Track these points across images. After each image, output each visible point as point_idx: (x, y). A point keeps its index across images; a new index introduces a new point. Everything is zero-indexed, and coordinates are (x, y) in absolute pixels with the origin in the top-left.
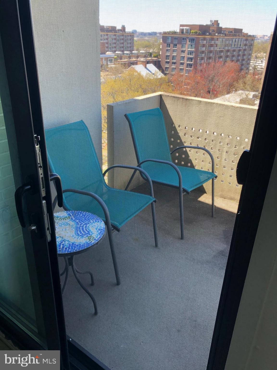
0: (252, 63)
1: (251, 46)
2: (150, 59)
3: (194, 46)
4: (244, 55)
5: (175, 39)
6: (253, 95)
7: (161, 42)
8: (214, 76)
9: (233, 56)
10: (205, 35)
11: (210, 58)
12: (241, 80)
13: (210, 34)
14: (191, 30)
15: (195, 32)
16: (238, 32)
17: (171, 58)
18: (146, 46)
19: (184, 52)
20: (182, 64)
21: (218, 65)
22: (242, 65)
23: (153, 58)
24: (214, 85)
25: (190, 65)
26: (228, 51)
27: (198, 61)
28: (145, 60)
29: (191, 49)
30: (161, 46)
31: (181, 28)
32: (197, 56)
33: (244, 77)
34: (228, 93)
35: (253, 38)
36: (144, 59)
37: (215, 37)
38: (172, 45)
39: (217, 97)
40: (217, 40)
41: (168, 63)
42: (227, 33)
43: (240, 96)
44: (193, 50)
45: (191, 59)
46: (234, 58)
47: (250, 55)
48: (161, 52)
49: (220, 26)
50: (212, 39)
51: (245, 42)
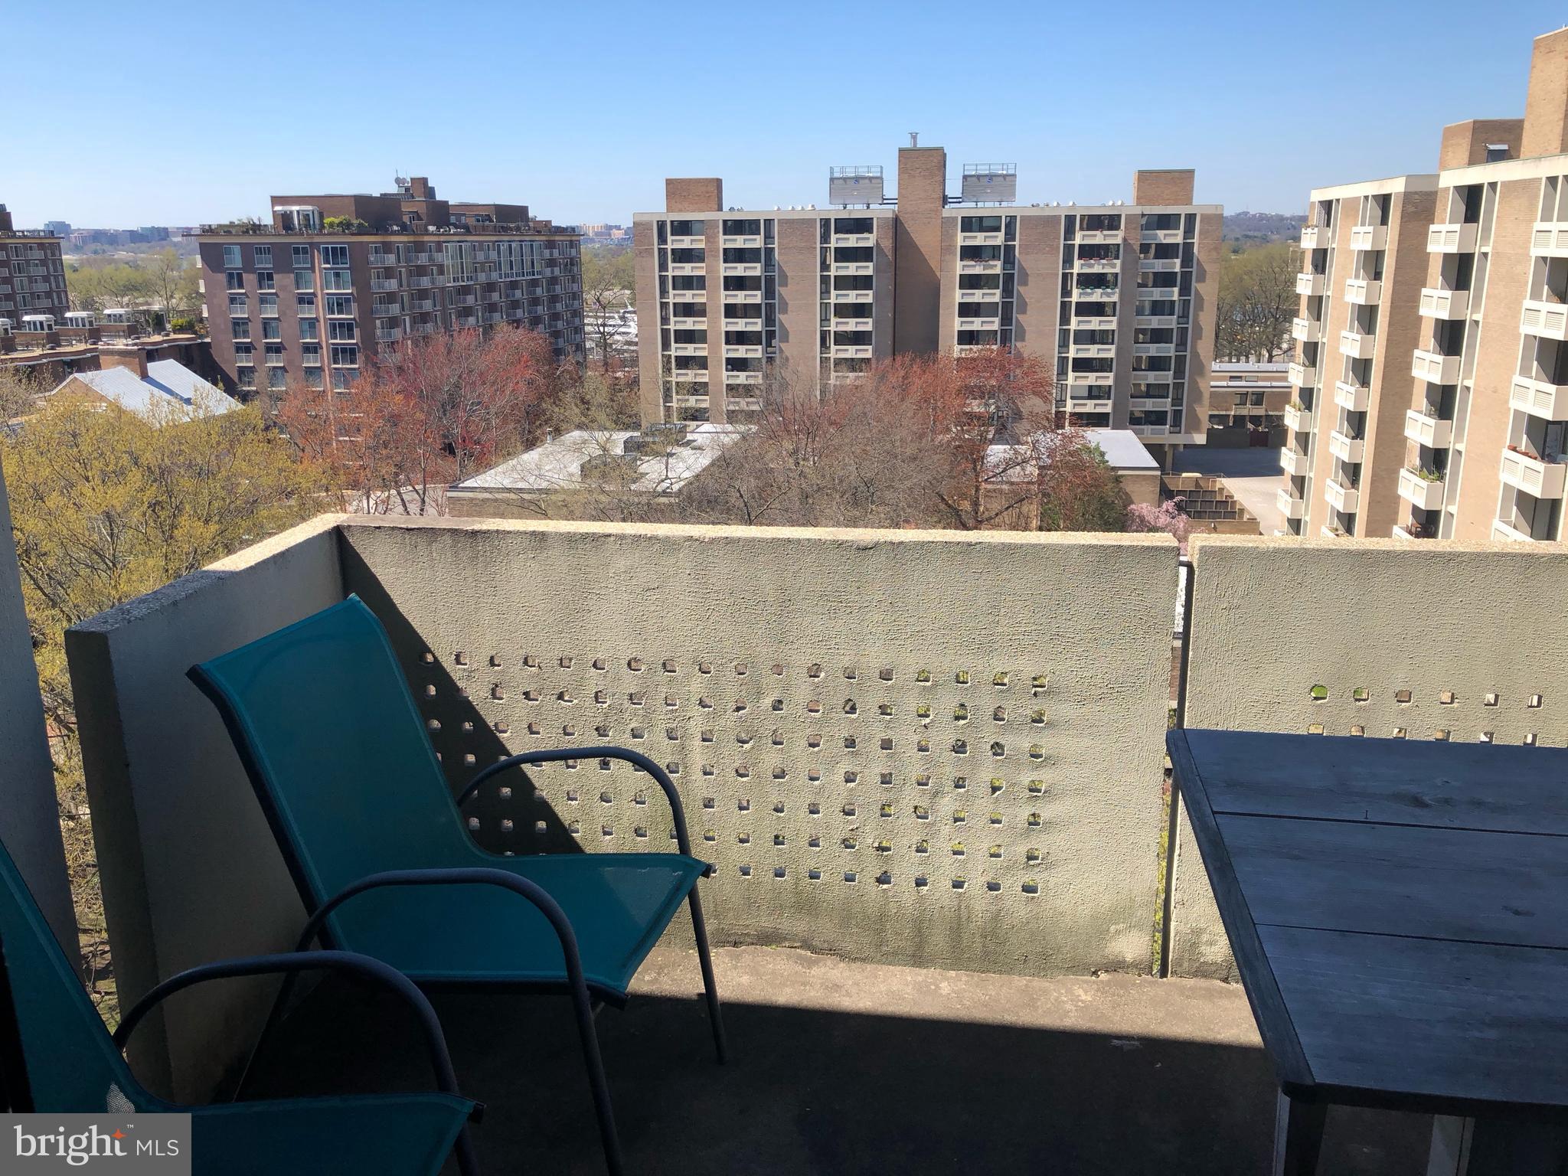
0: (588, 325)
1: (572, 264)
2: (157, 338)
3: (347, 275)
4: (554, 299)
5: (259, 251)
6: (625, 442)
7: (199, 265)
8: (457, 386)
9: (515, 305)
10: (386, 232)
11: (424, 318)
12: (570, 393)
13: (404, 229)
14: (322, 216)
15: (340, 224)
16: (511, 217)
17: (256, 328)
18: (131, 288)
19: (311, 302)
20: (312, 349)
21: (462, 341)
22: (556, 334)
23: (173, 336)
24: (467, 423)
25: (349, 353)
26: (490, 287)
27: (378, 332)
28: (135, 344)
29: (338, 287)
30: (202, 282)
31: (278, 208)
32: (367, 316)
33: (579, 380)
34: (530, 444)
35: (570, 236)
36: (130, 341)
37: (426, 238)
38: (249, 279)
39: (489, 466)
40: (439, 250)
41: (247, 349)
42: (471, 222)
43: (579, 450)
44: (350, 291)
45: (347, 328)
46: (519, 313)
47: (576, 296)
48: (205, 307)
49: (439, 197)
50: (419, 247)
51: (547, 253)
